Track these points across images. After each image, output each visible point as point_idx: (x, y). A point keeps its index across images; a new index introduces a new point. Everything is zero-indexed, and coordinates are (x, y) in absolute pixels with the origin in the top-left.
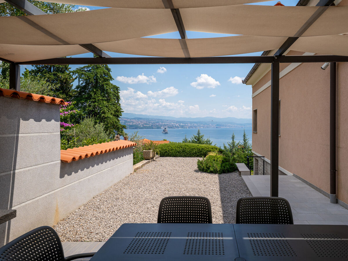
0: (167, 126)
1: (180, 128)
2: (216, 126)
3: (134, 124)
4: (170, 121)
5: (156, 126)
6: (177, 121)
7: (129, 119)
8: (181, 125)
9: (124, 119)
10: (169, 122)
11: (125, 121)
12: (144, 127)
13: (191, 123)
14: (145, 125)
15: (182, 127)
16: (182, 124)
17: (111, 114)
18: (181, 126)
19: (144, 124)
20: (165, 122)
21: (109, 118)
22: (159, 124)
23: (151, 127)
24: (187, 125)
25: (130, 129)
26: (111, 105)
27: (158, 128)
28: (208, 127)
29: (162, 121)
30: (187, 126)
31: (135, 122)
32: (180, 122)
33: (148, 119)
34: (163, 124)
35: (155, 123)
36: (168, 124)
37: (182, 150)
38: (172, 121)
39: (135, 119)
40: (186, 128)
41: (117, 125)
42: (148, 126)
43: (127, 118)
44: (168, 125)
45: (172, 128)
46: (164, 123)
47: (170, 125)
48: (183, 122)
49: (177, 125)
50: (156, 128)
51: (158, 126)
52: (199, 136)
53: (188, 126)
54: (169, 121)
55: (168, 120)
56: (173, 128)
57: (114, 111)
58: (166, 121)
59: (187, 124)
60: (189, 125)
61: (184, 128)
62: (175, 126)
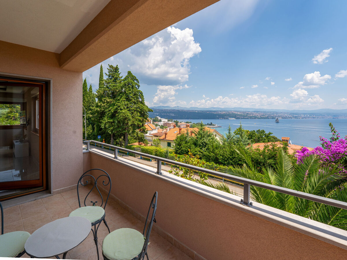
0: (281, 117)
1: (293, 119)
3: (254, 115)
4: (284, 113)
5: (271, 117)
6: (290, 113)
7: (250, 112)
8: (294, 116)
9: (247, 112)
11: (247, 113)
12: (261, 118)
13: (304, 114)
14: (262, 116)
15: (296, 117)
22: (274, 115)
23: (267, 118)
24: (300, 116)
25: (250, 119)
27: (273, 118)
29: (277, 113)
31: (255, 114)
32: (294, 114)
33: (265, 111)
34: (278, 115)
35: (271, 114)
36: (282, 115)
39: (254, 112)
40: (299, 118)
42: (265, 117)
43: (249, 112)
44: (282, 116)
45: (285, 118)
47: (284, 116)
48: (296, 114)
49: (290, 116)
50: (271, 119)
54: (283, 113)
55: (282, 113)
60: (303, 116)
61: (297, 118)
62: (289, 117)
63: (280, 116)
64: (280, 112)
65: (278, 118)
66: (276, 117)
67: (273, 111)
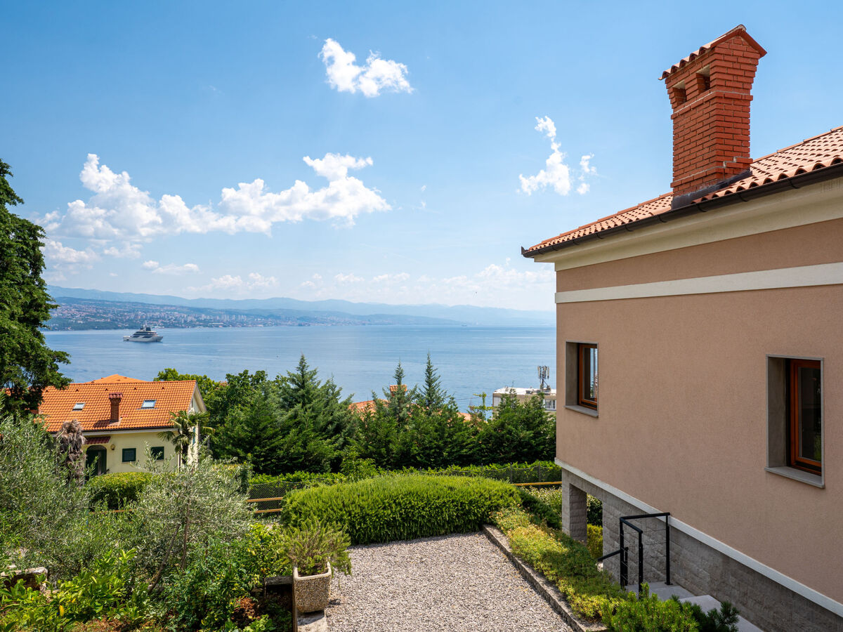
0: (160, 321)
1: (198, 328)
2: (299, 322)
4: (169, 308)
5: (127, 321)
6: (190, 309)
10: (170, 311)
12: (89, 326)
13: (229, 312)
14: (91, 320)
15: (206, 323)
16: (203, 317)
17: (12, 316)
18: (201, 321)
19: (88, 316)
20: (156, 311)
21: (6, 331)
22: (137, 315)
23: (113, 325)
26: (11, 285)
28: (277, 325)
29: (146, 307)
30: (219, 321)
32: (200, 311)
33: (100, 301)
34: (149, 315)
35: (124, 312)
36: (163, 314)
37: (401, 514)
38: (174, 308)
41: (37, 356)
42: (103, 320)
44: (163, 318)
45: (173, 326)
46: (152, 314)
47: (169, 320)
48: (206, 311)
49: (189, 319)
50: (126, 328)
51: (131, 320)
52: (303, 376)
53: (222, 321)
54: (165, 308)
55: (162, 306)
56: (177, 327)
57: (24, 306)
58: (158, 308)
59: (220, 317)
60: (226, 318)
61: (211, 326)
62: (185, 321)
63: (157, 319)
64: (158, 305)
65: (151, 326)
66: (142, 322)
67: (132, 301)
